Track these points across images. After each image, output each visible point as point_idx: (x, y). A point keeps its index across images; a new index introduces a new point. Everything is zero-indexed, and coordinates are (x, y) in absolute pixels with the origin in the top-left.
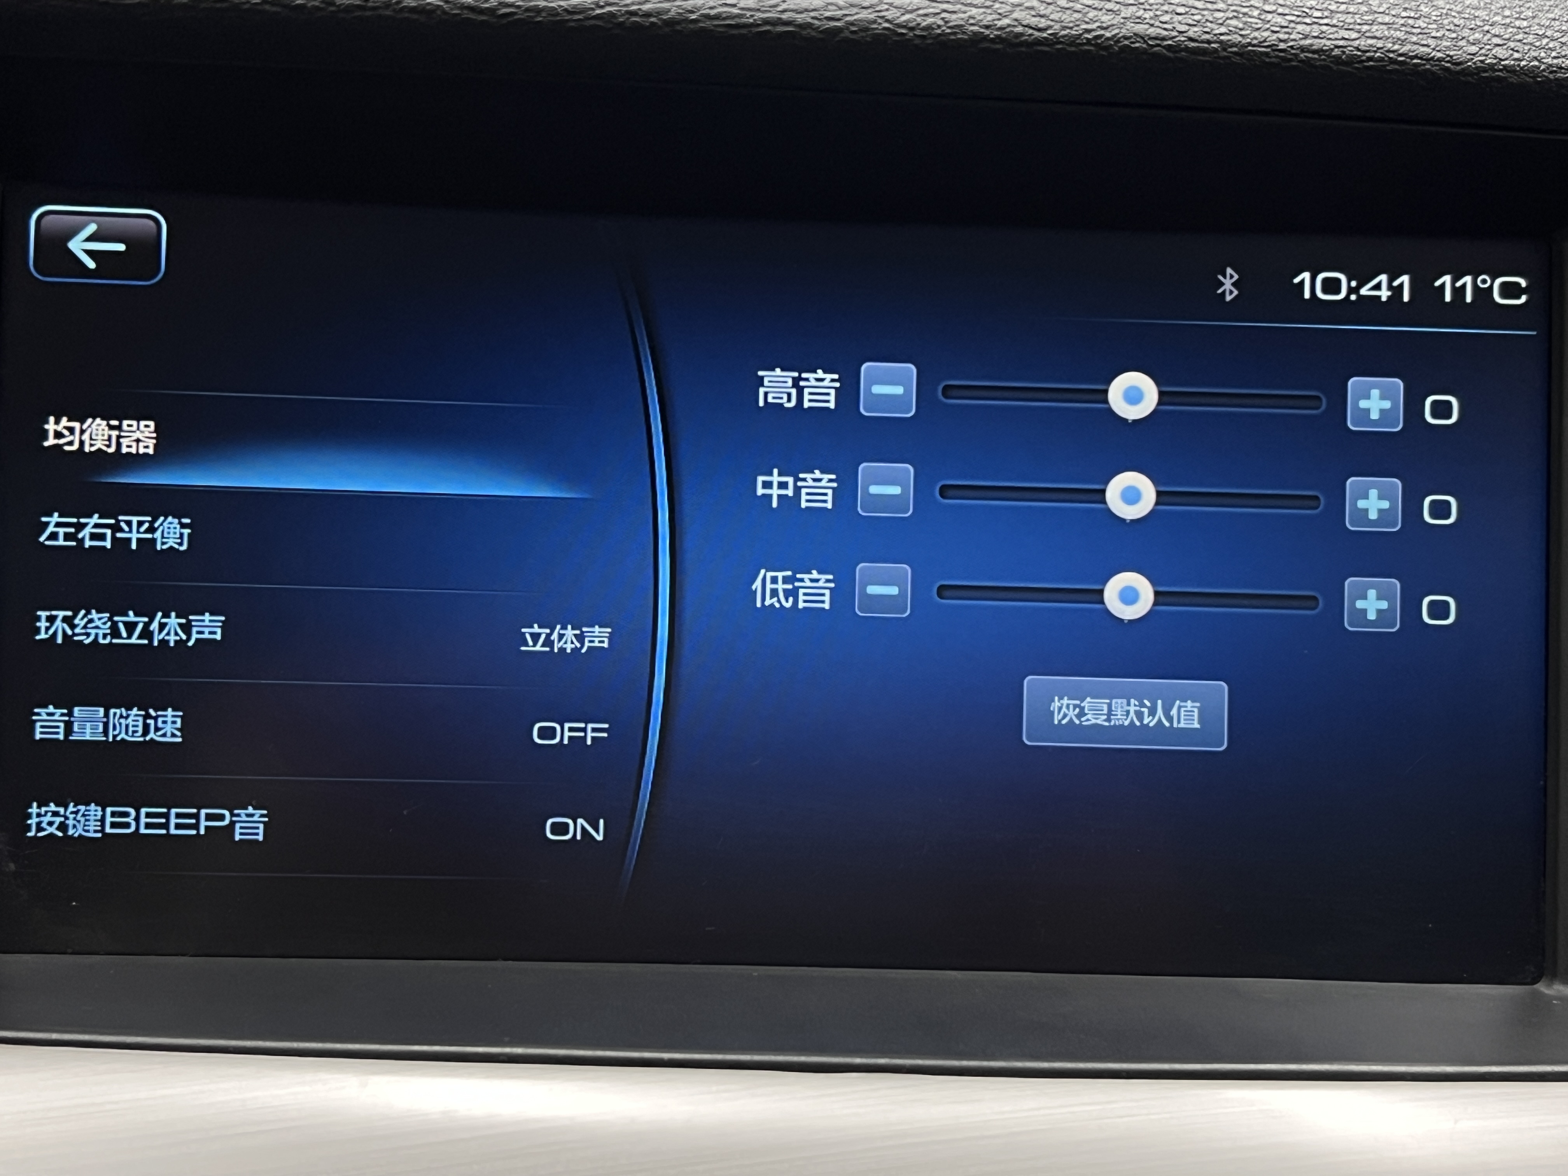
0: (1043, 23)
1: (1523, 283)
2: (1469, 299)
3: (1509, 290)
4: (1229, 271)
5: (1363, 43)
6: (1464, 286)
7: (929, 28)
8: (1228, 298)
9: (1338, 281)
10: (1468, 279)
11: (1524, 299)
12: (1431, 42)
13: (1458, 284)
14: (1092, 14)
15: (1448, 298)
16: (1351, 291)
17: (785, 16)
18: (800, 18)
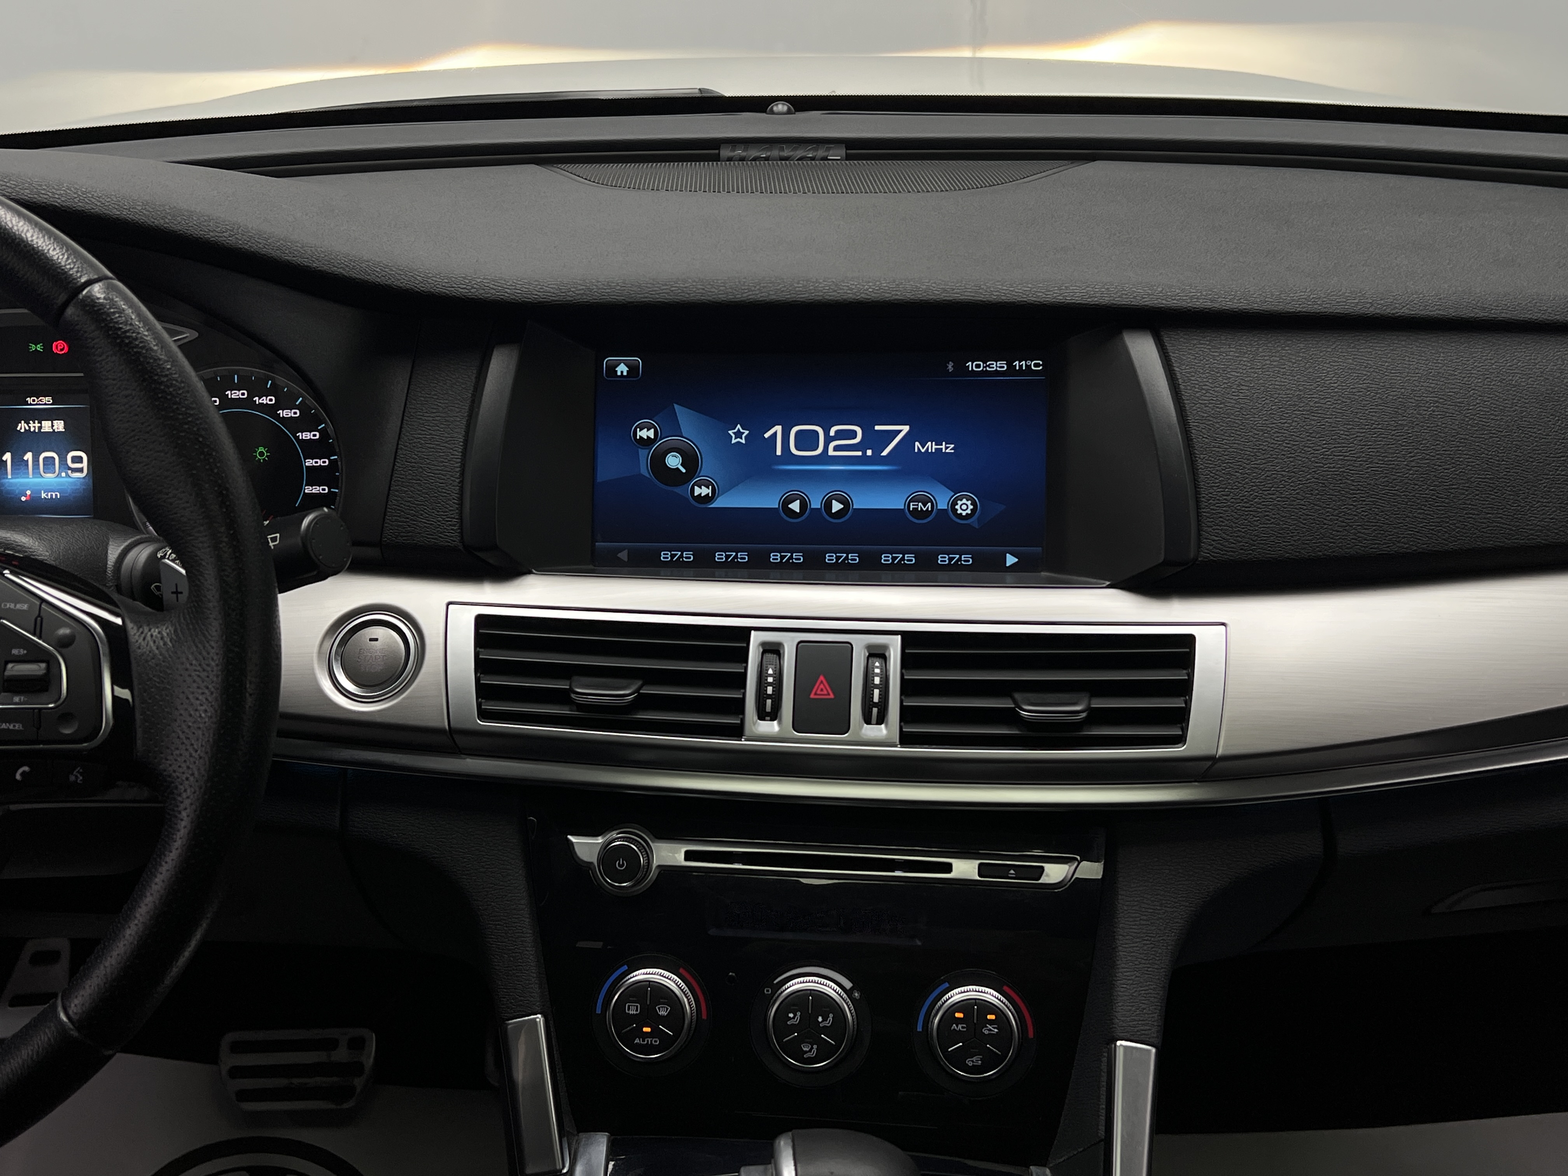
0: (869, 297)
1: (1041, 363)
2: (1024, 368)
3: (1036, 365)
4: (950, 363)
5: (961, 298)
6: (1022, 364)
7: (837, 300)
8: (950, 371)
9: (980, 365)
10: (1024, 362)
11: (1041, 368)
12: (983, 296)
13: (1021, 364)
14: (883, 294)
15: (1017, 368)
16: (984, 367)
17: (798, 299)
18: (801, 300)
